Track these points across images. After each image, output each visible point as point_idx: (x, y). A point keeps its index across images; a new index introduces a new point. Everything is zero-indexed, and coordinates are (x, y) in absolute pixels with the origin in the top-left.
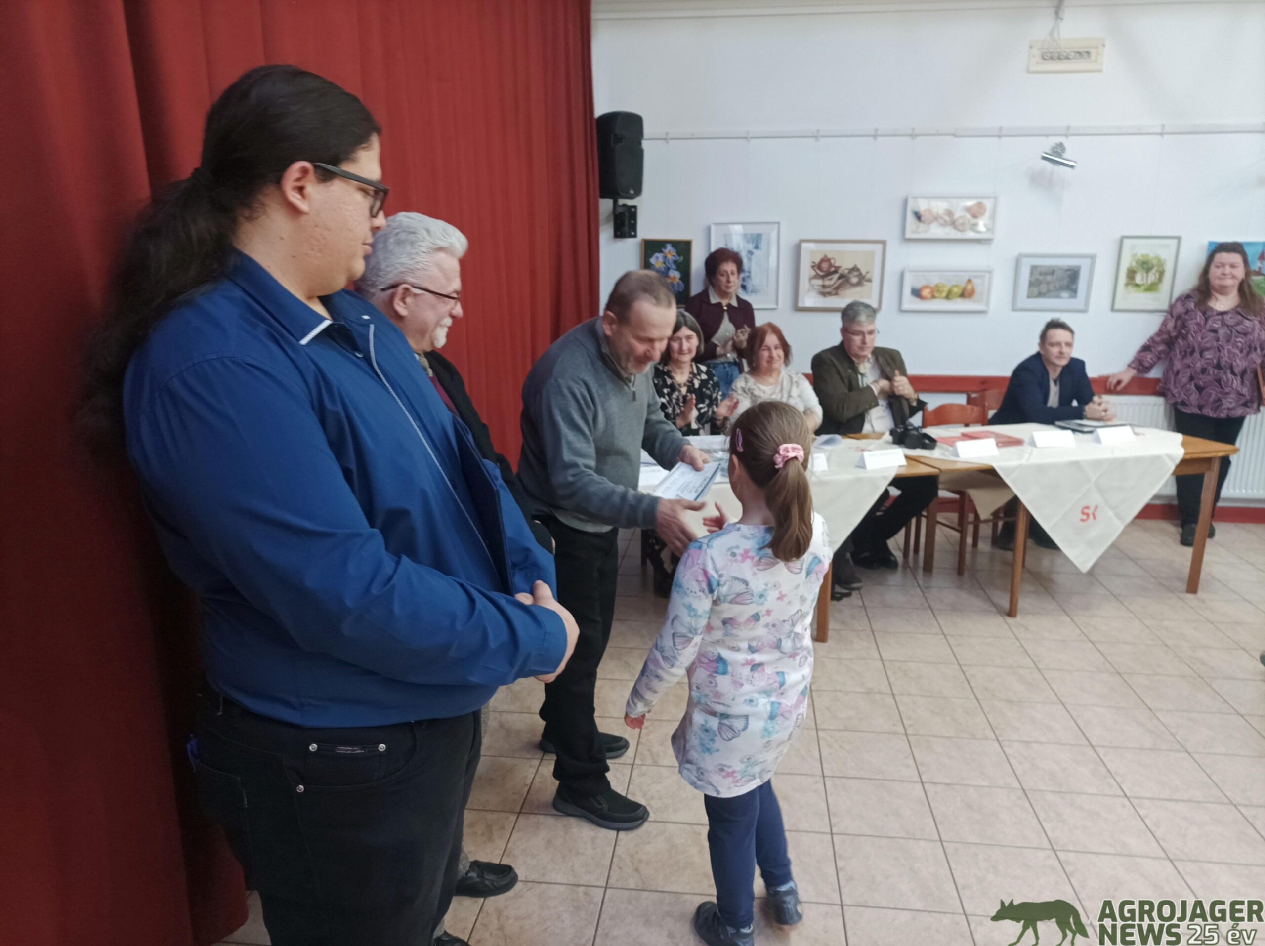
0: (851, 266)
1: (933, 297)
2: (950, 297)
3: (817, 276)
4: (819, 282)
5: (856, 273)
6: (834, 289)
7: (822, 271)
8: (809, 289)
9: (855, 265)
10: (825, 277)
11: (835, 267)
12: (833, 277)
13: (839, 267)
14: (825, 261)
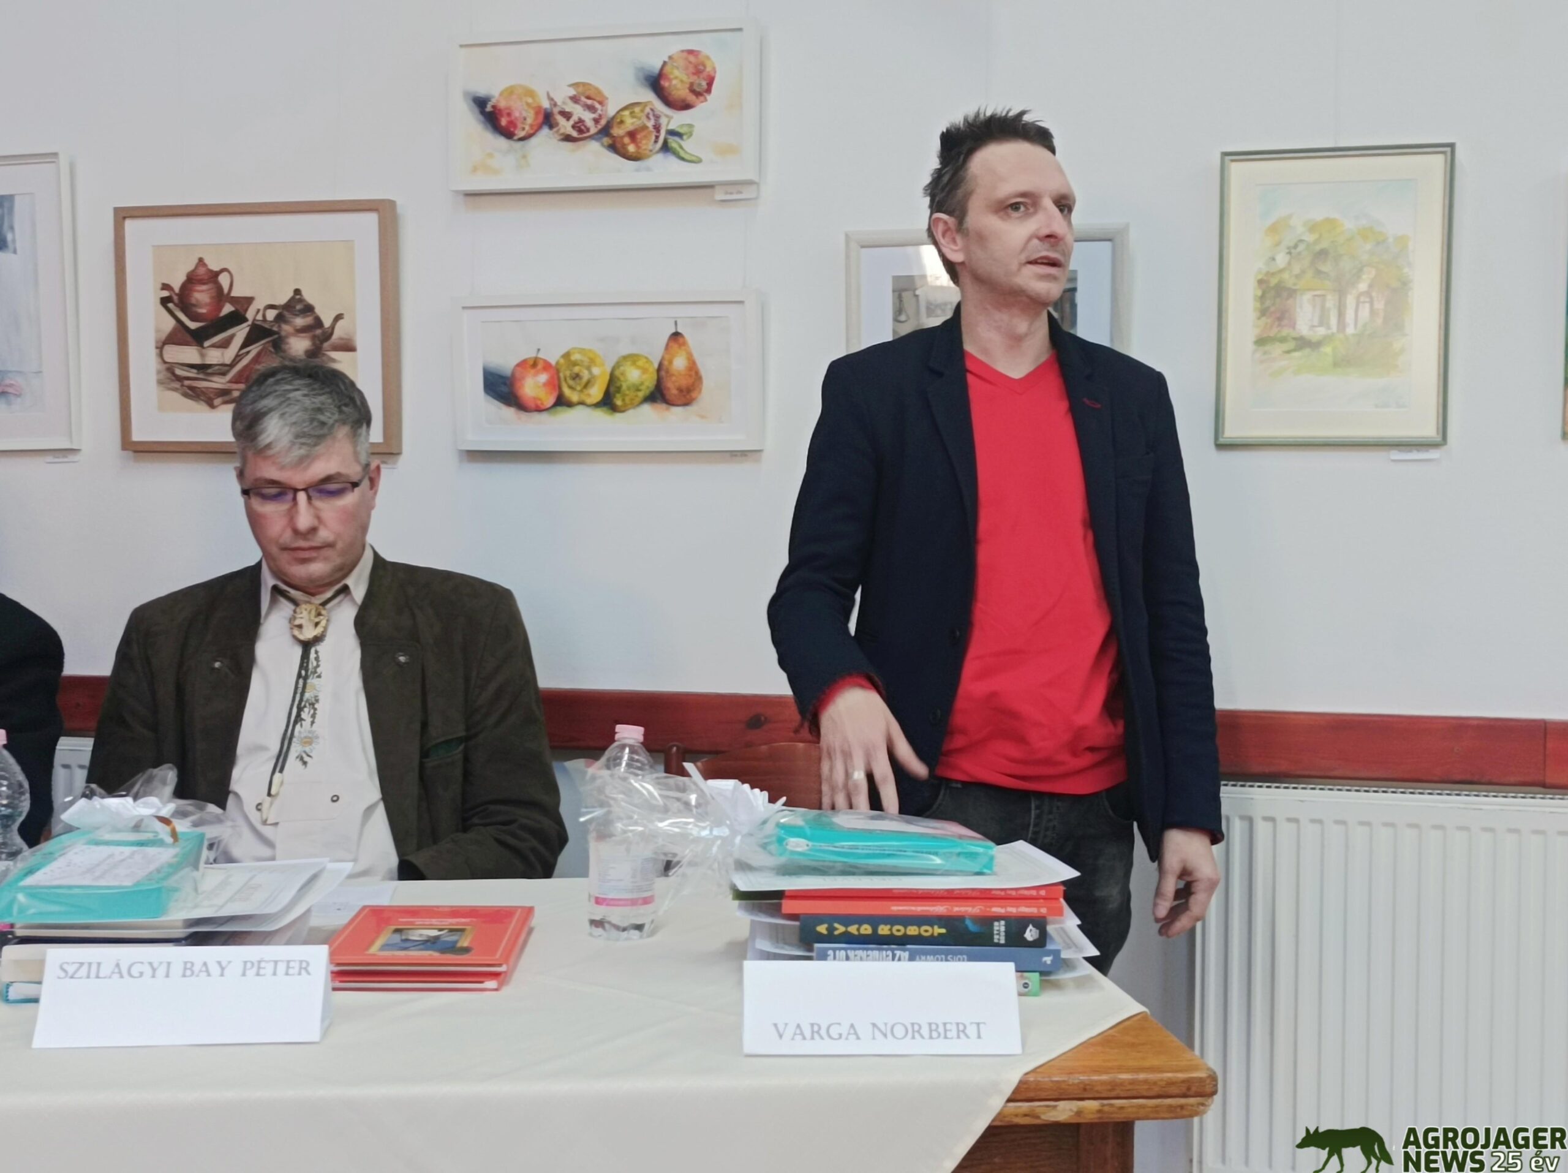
0: (284, 298)
1: (561, 402)
2: (618, 402)
3: (179, 336)
4: (189, 354)
5: (300, 322)
6: (236, 380)
7: (194, 317)
8: (160, 382)
9: (297, 292)
10: (208, 338)
11: (235, 301)
12: (232, 337)
13: (249, 300)
14: (202, 282)
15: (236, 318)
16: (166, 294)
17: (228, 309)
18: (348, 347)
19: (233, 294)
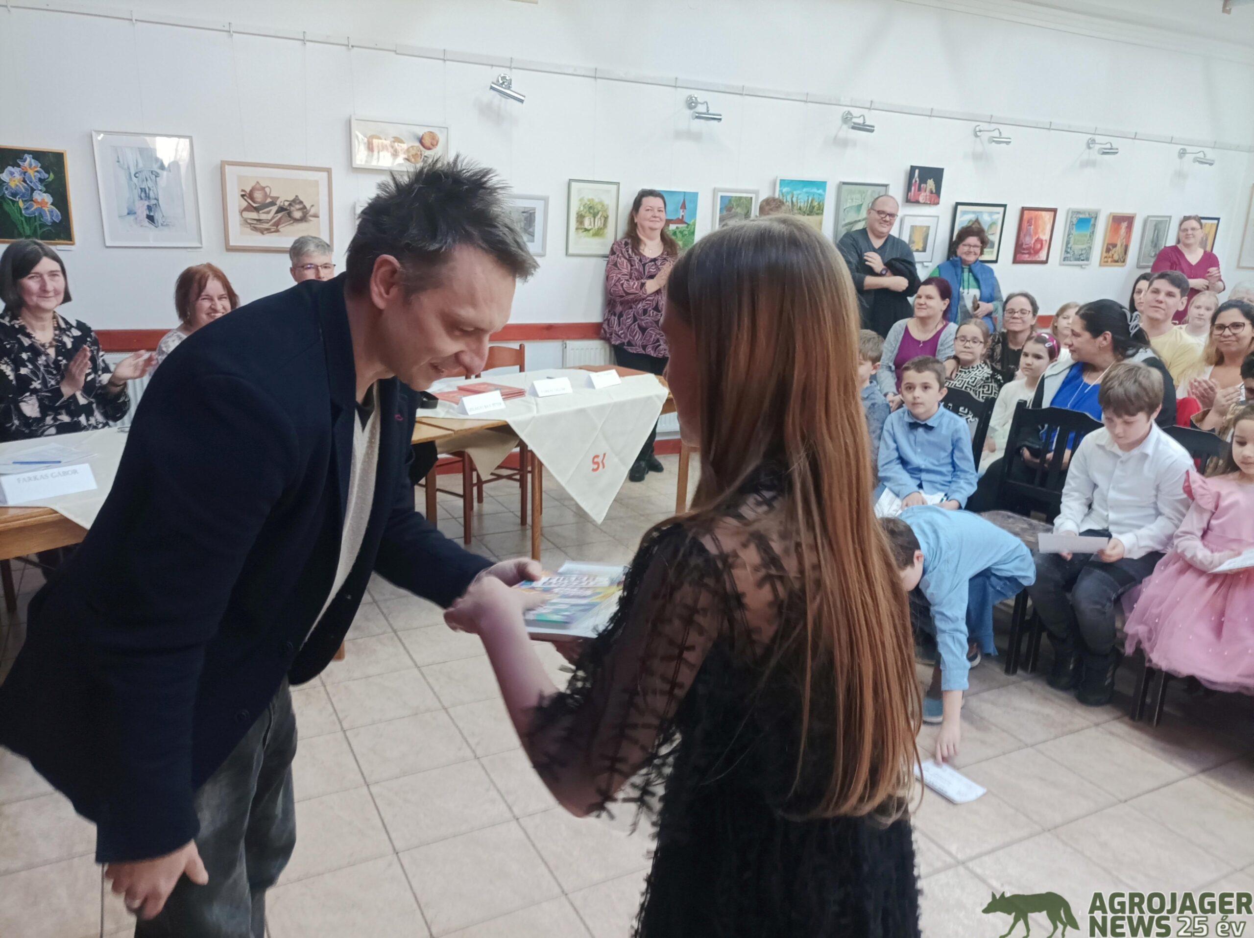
0: (291, 198)
3: (249, 209)
4: (254, 215)
5: (298, 206)
6: (273, 225)
7: (254, 202)
8: (241, 224)
9: (297, 196)
10: (261, 210)
11: (271, 198)
12: (271, 210)
13: (278, 198)
14: (258, 190)
15: (273, 204)
16: (243, 193)
17: (269, 200)
18: (316, 216)
19: (271, 195)
